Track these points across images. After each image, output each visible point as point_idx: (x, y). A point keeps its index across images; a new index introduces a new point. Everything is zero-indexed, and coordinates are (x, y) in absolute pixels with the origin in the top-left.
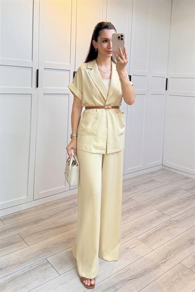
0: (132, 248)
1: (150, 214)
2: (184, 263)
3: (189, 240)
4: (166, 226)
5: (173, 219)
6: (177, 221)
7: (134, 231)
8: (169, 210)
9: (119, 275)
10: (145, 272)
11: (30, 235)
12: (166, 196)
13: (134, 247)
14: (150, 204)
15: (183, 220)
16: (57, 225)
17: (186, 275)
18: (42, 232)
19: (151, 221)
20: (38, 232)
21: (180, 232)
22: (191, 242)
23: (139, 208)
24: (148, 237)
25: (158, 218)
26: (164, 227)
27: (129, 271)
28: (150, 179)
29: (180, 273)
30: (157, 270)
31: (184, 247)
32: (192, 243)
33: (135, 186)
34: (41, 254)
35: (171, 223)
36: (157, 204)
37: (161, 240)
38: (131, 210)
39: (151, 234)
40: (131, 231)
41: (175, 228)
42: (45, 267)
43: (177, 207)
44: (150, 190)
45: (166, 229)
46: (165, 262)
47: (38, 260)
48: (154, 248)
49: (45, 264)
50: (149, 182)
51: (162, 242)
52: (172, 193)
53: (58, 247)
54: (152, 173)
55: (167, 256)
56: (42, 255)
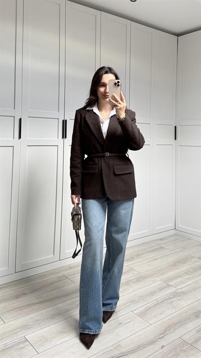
0: (127, 323)
1: (153, 285)
2: (185, 338)
3: (195, 313)
4: (170, 298)
5: (179, 290)
6: (184, 293)
7: (131, 305)
8: (176, 281)
9: (107, 352)
10: (138, 348)
11: (8, 311)
12: (174, 265)
13: (129, 322)
14: (154, 274)
15: (191, 292)
16: (41, 300)
17: (185, 351)
18: (22, 308)
19: (152, 293)
20: (18, 308)
21: (185, 305)
22: (198, 314)
23: (140, 279)
24: (146, 310)
25: (161, 289)
26: (166, 300)
27: (120, 348)
28: (158, 246)
29: (178, 349)
30: (151, 346)
31: (188, 321)
32: (197, 317)
33: (138, 255)
34: (20, 331)
35: (176, 295)
36: (162, 274)
37: (161, 314)
38: (131, 281)
39: (150, 308)
40: (127, 305)
41: (180, 300)
42: (22, 346)
43: (186, 277)
44: (156, 259)
45: (169, 301)
46: (163, 337)
47: (15, 338)
48: (151, 322)
49: (22, 342)
50: (157, 249)
51: (163, 316)
52: (183, 261)
53: (39, 324)
54: (161, 239)
55: (166, 331)
56: (21, 333)
